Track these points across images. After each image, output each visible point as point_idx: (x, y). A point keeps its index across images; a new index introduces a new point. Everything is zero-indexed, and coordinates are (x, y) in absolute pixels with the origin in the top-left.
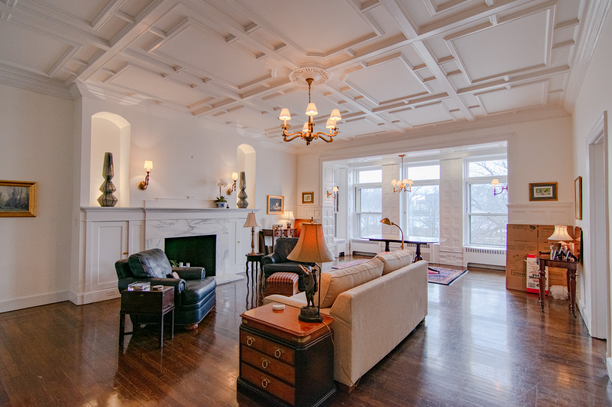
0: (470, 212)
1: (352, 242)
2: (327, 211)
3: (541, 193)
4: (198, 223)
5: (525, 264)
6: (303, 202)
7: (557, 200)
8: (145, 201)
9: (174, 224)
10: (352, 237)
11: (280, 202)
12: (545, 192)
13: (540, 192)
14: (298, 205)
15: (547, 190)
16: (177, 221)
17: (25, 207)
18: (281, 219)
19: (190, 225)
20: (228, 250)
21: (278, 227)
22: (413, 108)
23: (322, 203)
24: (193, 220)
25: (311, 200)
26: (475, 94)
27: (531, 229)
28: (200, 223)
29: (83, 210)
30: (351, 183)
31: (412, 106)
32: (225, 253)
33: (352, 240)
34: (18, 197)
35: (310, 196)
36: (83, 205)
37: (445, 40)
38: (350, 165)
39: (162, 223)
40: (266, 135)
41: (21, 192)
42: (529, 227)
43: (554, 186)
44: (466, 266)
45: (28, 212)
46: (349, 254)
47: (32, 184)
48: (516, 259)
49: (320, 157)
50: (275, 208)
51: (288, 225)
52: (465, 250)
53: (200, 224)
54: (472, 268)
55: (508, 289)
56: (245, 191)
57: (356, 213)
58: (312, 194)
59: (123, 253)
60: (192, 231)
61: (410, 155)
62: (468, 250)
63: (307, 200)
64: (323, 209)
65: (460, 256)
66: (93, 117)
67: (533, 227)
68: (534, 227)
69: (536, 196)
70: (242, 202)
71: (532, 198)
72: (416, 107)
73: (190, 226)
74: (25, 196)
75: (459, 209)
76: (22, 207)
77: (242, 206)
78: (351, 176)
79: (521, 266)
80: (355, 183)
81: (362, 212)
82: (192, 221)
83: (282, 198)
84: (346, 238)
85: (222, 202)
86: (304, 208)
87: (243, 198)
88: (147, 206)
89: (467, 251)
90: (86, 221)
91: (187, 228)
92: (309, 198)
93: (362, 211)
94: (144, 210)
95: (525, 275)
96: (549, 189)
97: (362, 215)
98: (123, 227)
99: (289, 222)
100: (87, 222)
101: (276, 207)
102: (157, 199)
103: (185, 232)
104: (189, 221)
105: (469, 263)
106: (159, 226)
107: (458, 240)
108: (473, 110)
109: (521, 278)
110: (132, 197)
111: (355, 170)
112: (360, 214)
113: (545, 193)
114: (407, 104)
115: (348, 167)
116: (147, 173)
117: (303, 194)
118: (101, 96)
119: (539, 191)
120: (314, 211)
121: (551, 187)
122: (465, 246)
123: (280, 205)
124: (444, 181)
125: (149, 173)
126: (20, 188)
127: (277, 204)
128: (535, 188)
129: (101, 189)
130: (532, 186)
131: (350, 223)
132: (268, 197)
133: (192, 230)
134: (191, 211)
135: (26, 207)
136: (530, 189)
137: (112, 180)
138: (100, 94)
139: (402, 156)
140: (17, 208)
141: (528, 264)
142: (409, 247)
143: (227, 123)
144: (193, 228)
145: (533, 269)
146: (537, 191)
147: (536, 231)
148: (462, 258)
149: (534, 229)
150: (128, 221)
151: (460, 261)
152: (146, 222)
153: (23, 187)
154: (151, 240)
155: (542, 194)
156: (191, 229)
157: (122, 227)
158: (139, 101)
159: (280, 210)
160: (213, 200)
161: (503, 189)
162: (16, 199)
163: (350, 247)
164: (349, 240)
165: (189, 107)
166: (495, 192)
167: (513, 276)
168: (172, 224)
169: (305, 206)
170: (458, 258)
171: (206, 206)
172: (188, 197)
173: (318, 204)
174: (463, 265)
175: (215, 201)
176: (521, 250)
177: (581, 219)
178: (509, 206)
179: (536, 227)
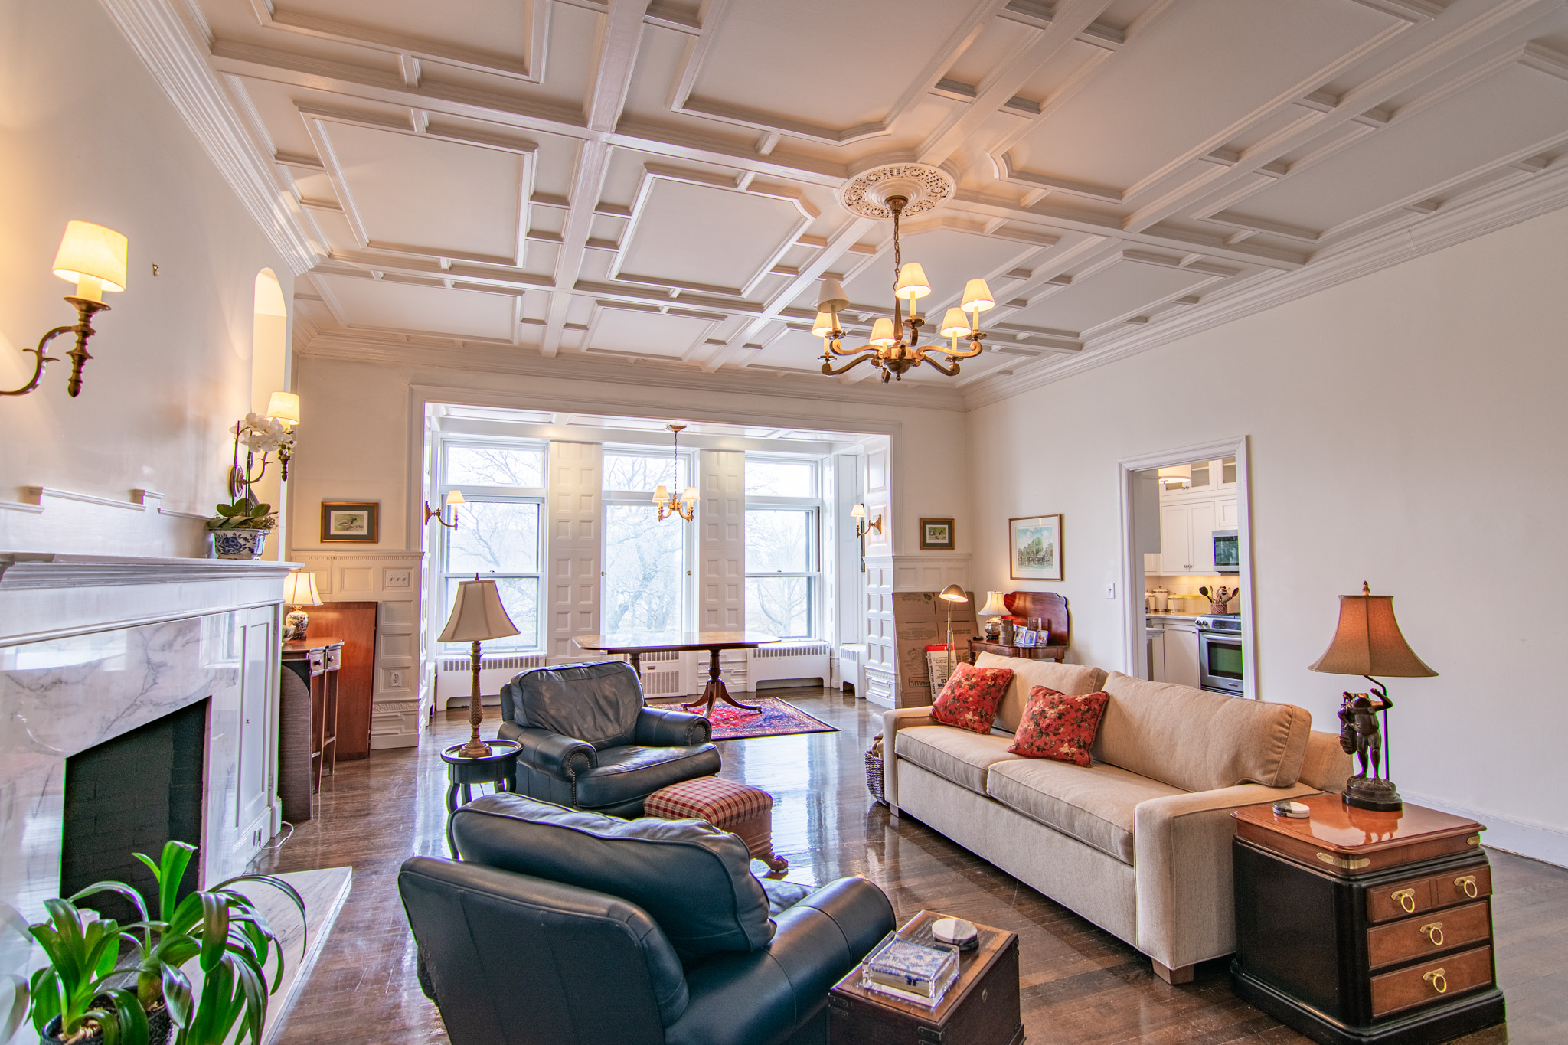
3: (934, 536)
4: (171, 645)
5: (925, 663)
6: (326, 535)
7: (953, 549)
12: (940, 534)
13: (934, 534)
14: (295, 547)
15: (942, 531)
19: (149, 656)
24: (159, 626)
25: (365, 532)
27: (925, 600)
28: (175, 641)
30: (438, 484)
33: (446, 663)
35: (363, 516)
42: (923, 596)
43: (950, 522)
44: (754, 688)
46: (437, 710)
48: (912, 656)
49: (413, 384)
52: (750, 655)
53: (174, 648)
57: (442, 575)
58: (373, 509)
60: (153, 693)
63: (347, 529)
64: (423, 563)
65: (740, 668)
68: (929, 596)
69: (927, 540)
71: (924, 545)
73: (149, 663)
75: (738, 563)
78: (439, 456)
79: (920, 670)
80: (442, 483)
81: (450, 572)
86: (333, 558)
89: (755, 656)
92: (356, 523)
95: (927, 683)
96: (945, 529)
103: (135, 704)
104: (146, 632)
105: (759, 683)
111: (445, 440)
113: (940, 537)
117: (326, 509)
119: (932, 533)
120: (384, 570)
121: (946, 527)
124: (709, 500)
125: (94, 315)
128: (928, 526)
130: (924, 522)
133: (154, 682)
136: (921, 528)
139: (678, 428)
141: (932, 663)
144: (156, 671)
145: (941, 671)
146: (930, 532)
147: (931, 602)
148: (745, 674)
149: (930, 599)
155: (936, 538)
156: (151, 680)
160: (202, 518)
163: (436, 687)
167: (913, 690)
169: (333, 554)
170: (737, 674)
172: (137, 495)
173: (403, 547)
174: (746, 687)
175: (210, 525)
176: (918, 638)
177: (1062, 579)
178: (895, 559)
179: (932, 595)
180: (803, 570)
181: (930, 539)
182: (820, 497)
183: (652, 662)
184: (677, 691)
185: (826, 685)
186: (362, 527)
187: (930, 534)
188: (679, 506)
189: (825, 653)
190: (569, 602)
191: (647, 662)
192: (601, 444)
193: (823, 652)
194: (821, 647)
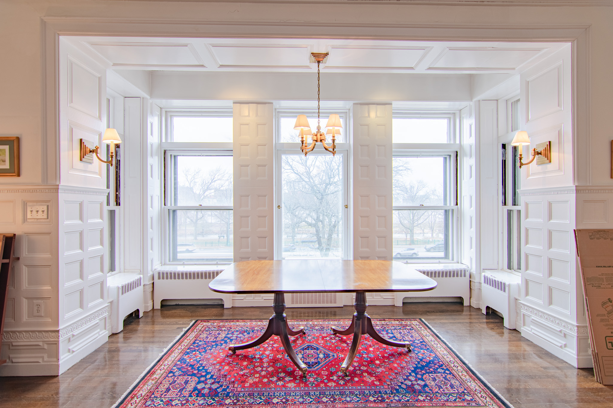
1: (159, 278)
2: (80, 205)
10: (158, 267)
23: (57, 174)
25: (8, 166)
30: (153, 139)
33: (159, 273)
44: (400, 304)
46: (150, 308)
48: (608, 309)
57: (167, 207)
58: (14, 143)
64: (62, 196)
78: (153, 121)
80: (164, 141)
81: (179, 205)
84: (142, 271)
93: (181, 203)
97: (179, 213)
105: (405, 299)
107: (385, 257)
111: (164, 110)
112: (174, 211)
115: (148, 97)
124: (361, 146)
131: (153, 233)
139: (319, 58)
163: (153, 291)
164: (150, 273)
173: (39, 181)
174: (394, 301)
178: (578, 190)
180: (441, 204)
182: (458, 142)
184: (335, 302)
185: (466, 303)
186: (4, 161)
188: (322, 137)
189: (465, 276)
190: (249, 229)
192: (272, 103)
193: (463, 275)
194: (461, 271)
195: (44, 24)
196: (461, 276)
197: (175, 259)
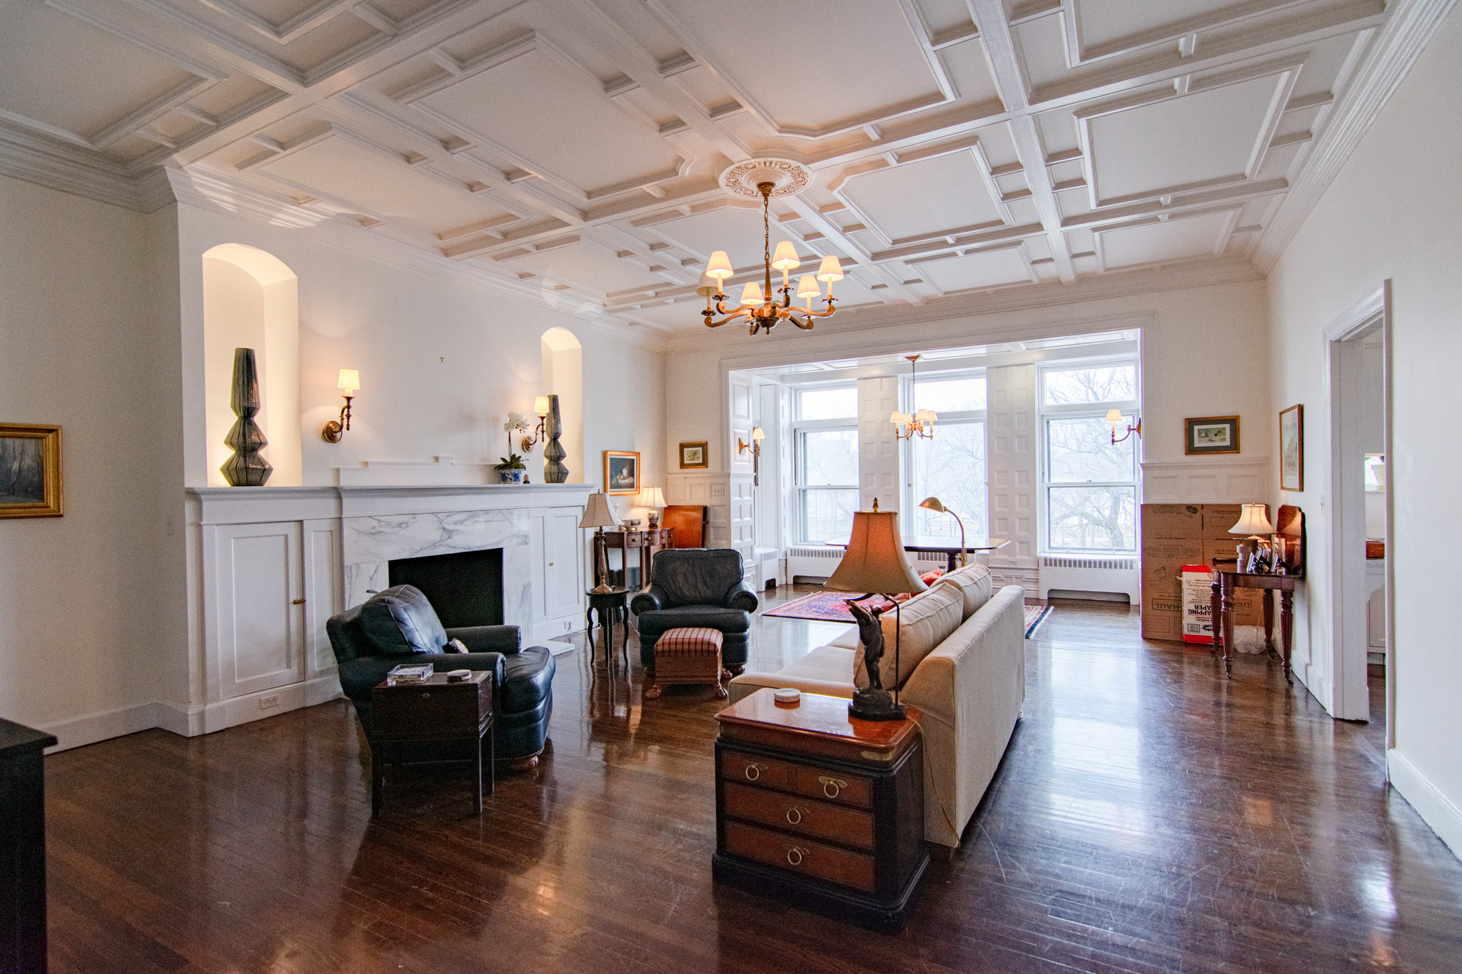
0: (1049, 480)
1: (792, 554)
2: (740, 486)
3: (1207, 439)
4: (462, 522)
5: (1179, 584)
6: (683, 465)
7: (1239, 452)
8: (338, 470)
9: (408, 526)
10: (789, 544)
11: (631, 466)
12: (1216, 435)
13: (1207, 436)
14: (669, 472)
15: (1219, 432)
16: (414, 518)
17: (33, 491)
18: (633, 506)
19: (445, 526)
20: (529, 584)
21: (632, 524)
22: (960, 254)
23: (729, 467)
24: (450, 513)
25: (701, 461)
26: (1095, 230)
27: (1187, 513)
28: (466, 520)
29: (194, 495)
30: (784, 422)
31: (959, 250)
32: (524, 590)
33: (791, 550)
34: (15, 466)
35: (699, 450)
36: (189, 483)
37: (1076, 117)
38: (783, 378)
39: (382, 524)
40: (605, 305)
41: (22, 453)
42: (1184, 510)
43: (1234, 422)
44: (1044, 596)
45: (40, 504)
46: (784, 583)
47: (51, 431)
48: (1160, 576)
49: (723, 358)
50: (621, 482)
51: (650, 520)
52: (1042, 563)
53: (467, 523)
54: (1060, 601)
55: (1145, 638)
56: (560, 440)
57: (798, 487)
58: (704, 446)
59: (291, 600)
60: (449, 542)
61: (927, 356)
62: (1049, 562)
63: (692, 460)
64: (732, 480)
65: (1032, 575)
66: (206, 255)
67: (1192, 509)
68: (1195, 509)
69: (1197, 444)
70: (555, 469)
71: (1191, 449)
72: (967, 252)
73: (444, 529)
74: (34, 465)
75: (1028, 474)
76: (26, 491)
77: (554, 477)
78: (784, 402)
79: (1171, 591)
80: (793, 420)
81: (808, 484)
82: (448, 516)
83: (634, 458)
84: (778, 546)
85: (516, 468)
86: (686, 478)
87: (556, 457)
88: (345, 482)
89: (1046, 565)
90: (202, 523)
91: (436, 535)
92: (697, 456)
93: (810, 483)
94: (338, 493)
95: (1178, 607)
96: (1224, 429)
97: (810, 495)
98: (289, 537)
99: (655, 512)
100: (204, 527)
101: (624, 479)
102: (366, 464)
103: (434, 545)
104: (439, 515)
105: (1051, 591)
106: (373, 531)
107: (1027, 543)
108: (1080, 262)
109: (1171, 614)
110: (308, 460)
111: (793, 390)
112: (804, 491)
113: (1215, 438)
114: (952, 245)
115: (779, 383)
116: (346, 401)
117: (682, 446)
118: (227, 203)
119: (1204, 435)
120: (711, 485)
121: (1227, 426)
122: (1043, 555)
123: (631, 474)
125: (351, 401)
126: (18, 442)
127: (625, 472)
128: (1196, 428)
129: (230, 442)
130: (1190, 423)
131: (786, 512)
132: (605, 454)
133: (450, 538)
134: (444, 492)
135: (37, 491)
136: (1186, 430)
137: (257, 419)
138: (223, 197)
139: (914, 358)
140: (13, 494)
141: (1185, 586)
142: (922, 561)
143: (522, 276)
144: (450, 533)
145: (1196, 595)
146: (1200, 434)
147: (1198, 515)
148: (1037, 581)
149: (1195, 513)
150: (301, 522)
151: (1032, 586)
152: (345, 522)
153: (27, 441)
154: (358, 567)
155: (1211, 440)
156: (446, 536)
157: (286, 536)
158: (319, 218)
159: (632, 486)
160: (492, 465)
161: (1129, 430)
162: (9, 471)
163: (786, 568)
164: (784, 550)
165: (440, 237)
166: (1113, 436)
167: (1155, 612)
168: (404, 525)
169: (686, 475)
170: (1027, 580)
171: (478, 480)
172: (437, 459)
173: (718, 470)
175: (499, 467)
176: (1171, 556)
177: (1302, 489)
178: (1145, 467)
179: (1199, 508)
181: (1200, 442)
183: (942, 562)
186: (700, 458)
187: (1199, 437)
189: (1131, 568)
191: (938, 562)
193: (1129, 567)
194: (1126, 562)
195: (720, 365)
196: (1126, 568)
197: (805, 539)
